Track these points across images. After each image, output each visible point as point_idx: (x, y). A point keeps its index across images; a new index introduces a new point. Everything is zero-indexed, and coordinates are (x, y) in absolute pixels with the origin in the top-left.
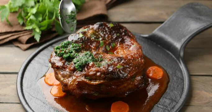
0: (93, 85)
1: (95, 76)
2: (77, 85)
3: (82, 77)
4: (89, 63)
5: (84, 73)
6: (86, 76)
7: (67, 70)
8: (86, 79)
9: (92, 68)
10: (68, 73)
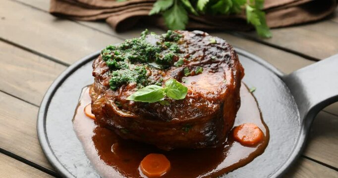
0: (118, 115)
1: (127, 104)
2: (103, 108)
3: (112, 99)
4: (129, 83)
5: (116, 94)
6: (117, 100)
7: (102, 83)
8: (116, 104)
9: (130, 90)
10: (101, 87)
